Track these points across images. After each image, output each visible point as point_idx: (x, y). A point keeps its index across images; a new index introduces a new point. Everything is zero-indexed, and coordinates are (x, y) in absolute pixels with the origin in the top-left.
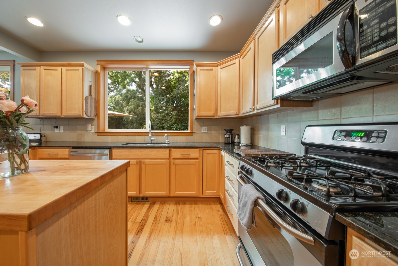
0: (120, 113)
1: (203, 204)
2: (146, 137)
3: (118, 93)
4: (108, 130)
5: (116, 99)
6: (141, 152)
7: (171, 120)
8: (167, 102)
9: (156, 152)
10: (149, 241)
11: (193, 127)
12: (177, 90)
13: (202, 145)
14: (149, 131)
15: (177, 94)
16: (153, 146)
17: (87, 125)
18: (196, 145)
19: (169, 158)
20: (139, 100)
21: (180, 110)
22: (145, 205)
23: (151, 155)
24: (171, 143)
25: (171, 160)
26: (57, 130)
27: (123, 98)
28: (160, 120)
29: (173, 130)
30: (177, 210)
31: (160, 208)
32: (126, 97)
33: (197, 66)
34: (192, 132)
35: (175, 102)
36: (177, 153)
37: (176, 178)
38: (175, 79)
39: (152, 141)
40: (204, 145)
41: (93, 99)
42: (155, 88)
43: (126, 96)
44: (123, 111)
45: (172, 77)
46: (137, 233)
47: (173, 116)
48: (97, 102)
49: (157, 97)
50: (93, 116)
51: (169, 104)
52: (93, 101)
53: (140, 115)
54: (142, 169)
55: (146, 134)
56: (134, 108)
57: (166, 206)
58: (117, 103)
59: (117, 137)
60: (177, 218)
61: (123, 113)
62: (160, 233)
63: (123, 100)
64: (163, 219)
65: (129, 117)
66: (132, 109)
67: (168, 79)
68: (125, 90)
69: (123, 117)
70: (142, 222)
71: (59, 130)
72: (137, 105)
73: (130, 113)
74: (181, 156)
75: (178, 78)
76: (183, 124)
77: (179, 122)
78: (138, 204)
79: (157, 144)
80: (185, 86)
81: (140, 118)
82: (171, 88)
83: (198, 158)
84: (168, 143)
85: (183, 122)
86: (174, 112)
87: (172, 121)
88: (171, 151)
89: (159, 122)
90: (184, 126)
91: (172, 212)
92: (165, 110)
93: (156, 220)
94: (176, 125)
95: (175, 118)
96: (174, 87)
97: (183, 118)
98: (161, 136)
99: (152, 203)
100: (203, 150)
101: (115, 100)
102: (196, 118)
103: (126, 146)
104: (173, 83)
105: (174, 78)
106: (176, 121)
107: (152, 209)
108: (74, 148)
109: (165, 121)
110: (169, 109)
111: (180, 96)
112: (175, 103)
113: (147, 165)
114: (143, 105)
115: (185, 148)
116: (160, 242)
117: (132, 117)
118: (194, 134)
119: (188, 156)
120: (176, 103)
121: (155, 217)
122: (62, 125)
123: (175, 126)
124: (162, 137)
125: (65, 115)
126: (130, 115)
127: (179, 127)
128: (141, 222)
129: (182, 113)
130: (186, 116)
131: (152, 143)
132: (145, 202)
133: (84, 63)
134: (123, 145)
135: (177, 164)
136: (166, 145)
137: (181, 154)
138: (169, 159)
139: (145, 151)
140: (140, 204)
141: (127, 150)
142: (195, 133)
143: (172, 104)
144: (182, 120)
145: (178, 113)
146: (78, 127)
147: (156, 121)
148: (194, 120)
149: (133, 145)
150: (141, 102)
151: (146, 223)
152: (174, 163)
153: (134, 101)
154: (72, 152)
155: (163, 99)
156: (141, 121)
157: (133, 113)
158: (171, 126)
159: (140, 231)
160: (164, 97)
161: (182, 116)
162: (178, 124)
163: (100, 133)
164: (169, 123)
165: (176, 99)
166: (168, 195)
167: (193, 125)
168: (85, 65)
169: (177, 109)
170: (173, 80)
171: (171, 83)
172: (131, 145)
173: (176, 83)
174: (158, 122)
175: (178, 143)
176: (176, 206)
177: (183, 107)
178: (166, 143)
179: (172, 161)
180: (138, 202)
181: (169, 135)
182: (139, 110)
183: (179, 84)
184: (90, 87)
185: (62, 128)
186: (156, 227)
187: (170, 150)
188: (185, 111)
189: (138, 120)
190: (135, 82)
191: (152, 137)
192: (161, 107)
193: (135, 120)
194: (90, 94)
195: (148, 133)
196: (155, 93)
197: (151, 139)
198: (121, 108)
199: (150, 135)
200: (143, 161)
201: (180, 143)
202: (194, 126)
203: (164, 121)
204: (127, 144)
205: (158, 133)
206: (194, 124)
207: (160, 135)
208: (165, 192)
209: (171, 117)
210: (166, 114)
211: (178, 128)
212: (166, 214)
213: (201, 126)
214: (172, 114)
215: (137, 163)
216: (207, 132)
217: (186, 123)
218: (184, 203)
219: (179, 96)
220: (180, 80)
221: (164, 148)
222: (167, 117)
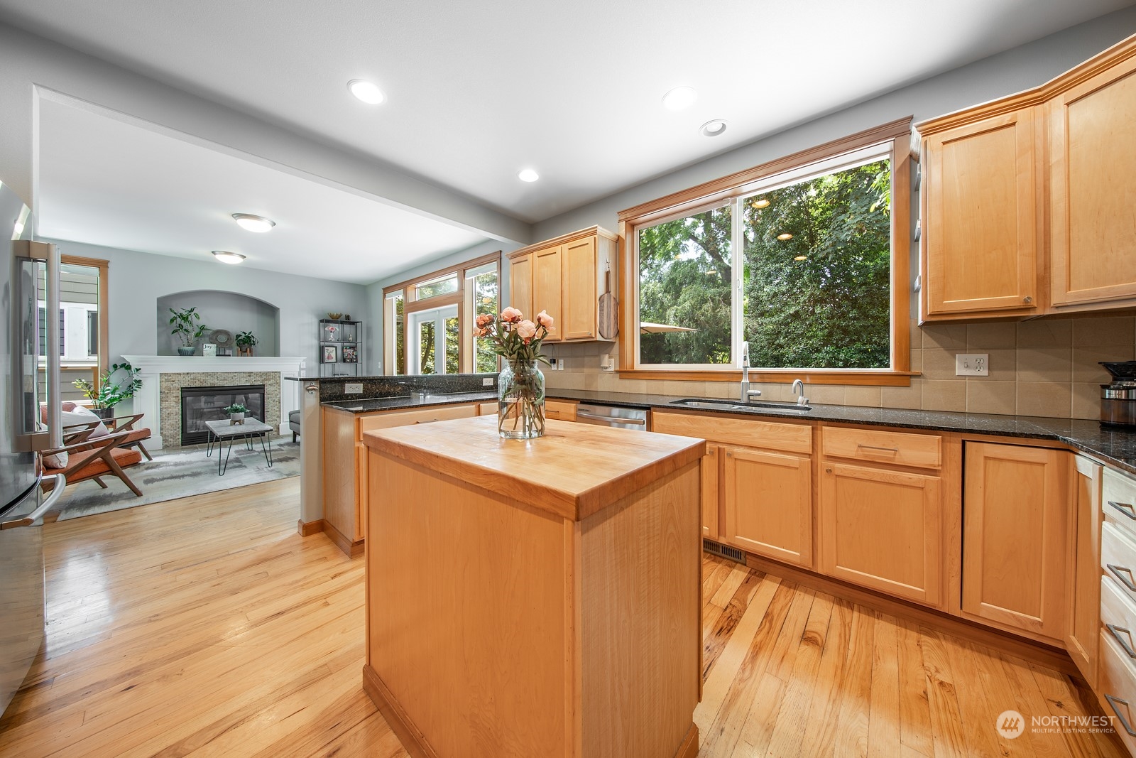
0: (658, 323)
1: (963, 646)
2: (734, 386)
3: (654, 275)
4: (639, 367)
5: (649, 291)
6: (721, 424)
7: (809, 335)
8: (792, 278)
9: (766, 429)
10: (752, 669)
11: (913, 356)
12: (835, 232)
13: (955, 422)
14: (742, 370)
15: (834, 245)
16: (754, 412)
17: (602, 356)
18: (927, 420)
19: (813, 452)
20: (704, 284)
21: (845, 297)
22: (735, 571)
23: (750, 435)
24: (818, 407)
25: (819, 460)
26: (554, 367)
27: (664, 284)
28: (768, 337)
29: (818, 365)
30: (845, 626)
31: (782, 596)
32: (672, 281)
33: (928, 132)
34: (908, 373)
35: (824, 272)
36: (838, 442)
37: (837, 522)
38: (826, 196)
39: (751, 398)
40: (970, 423)
41: (612, 299)
42: (752, 241)
43: (673, 279)
44: (665, 319)
45: (813, 192)
46: (717, 631)
47: (817, 320)
48: (619, 303)
49: (757, 269)
50: (612, 336)
51: (804, 284)
52: (613, 303)
53: (707, 327)
54: (724, 470)
55: (735, 376)
56: (693, 307)
57: (802, 596)
58: (652, 300)
59: (661, 382)
60: (846, 647)
61: (664, 324)
62: (784, 662)
63: (665, 292)
64: (793, 629)
65: (680, 331)
66: (688, 312)
67: (799, 203)
68: (669, 263)
69: (665, 333)
70: (728, 611)
71: (558, 367)
72: (701, 299)
73: (683, 321)
74: (860, 453)
75: (837, 189)
76: (858, 345)
77: (842, 340)
78: (714, 561)
79: (766, 406)
80: (872, 210)
81: (707, 333)
82: (811, 230)
83: (940, 468)
84: (807, 406)
85: (859, 340)
86: (822, 308)
87: (816, 336)
88: (819, 432)
89: (766, 343)
90: (866, 351)
91: (826, 622)
92: (786, 304)
93: (771, 622)
94: (829, 348)
95: (826, 328)
96: (823, 222)
97: (858, 324)
98: (781, 383)
99: (756, 572)
100: (964, 443)
101: (646, 293)
102: (926, 324)
103: (680, 407)
104: (815, 213)
105: (818, 195)
106: (830, 334)
107: (755, 589)
108: (583, 402)
109: (787, 337)
110: (802, 299)
111: (845, 248)
112: (825, 277)
113: (738, 462)
114: (717, 298)
115: (876, 427)
116: (786, 687)
117: (688, 332)
118: (913, 380)
119: (890, 454)
120: (829, 276)
121: (767, 615)
122: (562, 357)
123: (827, 352)
124: (784, 387)
125: (567, 337)
126: (680, 326)
127: (842, 356)
128: (725, 610)
129: (853, 308)
130: (872, 318)
131: (751, 402)
132: (734, 563)
133: (596, 227)
134: (675, 403)
135: (841, 474)
136: (801, 413)
137: (860, 446)
138: (809, 455)
139: (734, 423)
140: (720, 562)
141: (686, 416)
142: (919, 376)
143: (815, 281)
144: (857, 332)
145: (840, 307)
146: (586, 359)
147: (756, 341)
148: (915, 332)
149: (698, 405)
150: (712, 290)
151: (740, 617)
152: (830, 470)
153: (691, 288)
154: (580, 410)
155: (781, 269)
156: (709, 342)
157: (690, 320)
158: (811, 352)
159: (726, 631)
160: (782, 262)
161: (854, 319)
162: (837, 347)
163: (625, 373)
164: (800, 344)
165: (831, 262)
166: (808, 565)
167: (909, 348)
168: (600, 230)
169: (834, 296)
170: (817, 201)
171: (808, 213)
172: (695, 405)
173: (828, 210)
174: (762, 342)
175: (845, 409)
176: (841, 611)
177: (860, 287)
178: (798, 405)
179: (823, 464)
180: (715, 555)
181: (808, 380)
182: (706, 313)
183: (840, 210)
184: (608, 273)
185: (561, 362)
186: (772, 643)
187: (813, 429)
188: (868, 300)
189: (703, 339)
190: (695, 239)
191: (751, 385)
192: (773, 297)
193: (694, 338)
194: (608, 291)
195: (738, 375)
196: (753, 256)
197: (749, 391)
198: (661, 310)
199: (745, 380)
200: (727, 448)
201: (854, 409)
202: (915, 353)
203: (784, 338)
204: (684, 402)
205: (769, 376)
206: (913, 344)
207: (775, 380)
208: (798, 554)
209: (811, 325)
210: (792, 315)
211: (839, 360)
212: (802, 620)
213: (953, 350)
214: (813, 313)
215: (713, 452)
216: (985, 372)
217: (875, 342)
218: (873, 611)
219: (840, 251)
220: (848, 195)
221: (792, 420)
222: (792, 326)
